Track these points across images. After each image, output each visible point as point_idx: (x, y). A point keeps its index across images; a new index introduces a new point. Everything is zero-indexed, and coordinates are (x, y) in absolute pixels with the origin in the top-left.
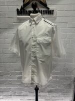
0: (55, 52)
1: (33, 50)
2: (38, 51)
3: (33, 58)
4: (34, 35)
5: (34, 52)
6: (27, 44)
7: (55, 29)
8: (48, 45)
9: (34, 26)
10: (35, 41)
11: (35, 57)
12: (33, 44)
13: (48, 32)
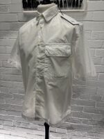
0: (78, 72)
1: (38, 67)
2: (46, 69)
3: (39, 80)
4: (42, 41)
5: (40, 70)
6: (30, 56)
7: (78, 32)
8: (64, 59)
9: (42, 26)
10: (42, 52)
11: (42, 78)
12: (39, 56)
13: (66, 36)
